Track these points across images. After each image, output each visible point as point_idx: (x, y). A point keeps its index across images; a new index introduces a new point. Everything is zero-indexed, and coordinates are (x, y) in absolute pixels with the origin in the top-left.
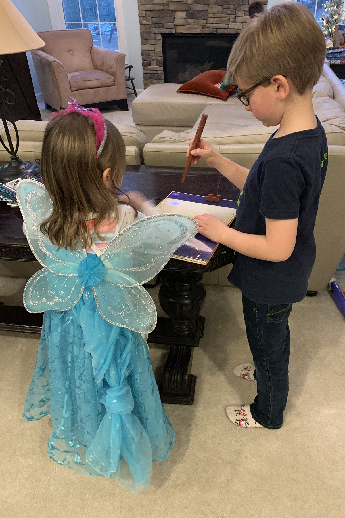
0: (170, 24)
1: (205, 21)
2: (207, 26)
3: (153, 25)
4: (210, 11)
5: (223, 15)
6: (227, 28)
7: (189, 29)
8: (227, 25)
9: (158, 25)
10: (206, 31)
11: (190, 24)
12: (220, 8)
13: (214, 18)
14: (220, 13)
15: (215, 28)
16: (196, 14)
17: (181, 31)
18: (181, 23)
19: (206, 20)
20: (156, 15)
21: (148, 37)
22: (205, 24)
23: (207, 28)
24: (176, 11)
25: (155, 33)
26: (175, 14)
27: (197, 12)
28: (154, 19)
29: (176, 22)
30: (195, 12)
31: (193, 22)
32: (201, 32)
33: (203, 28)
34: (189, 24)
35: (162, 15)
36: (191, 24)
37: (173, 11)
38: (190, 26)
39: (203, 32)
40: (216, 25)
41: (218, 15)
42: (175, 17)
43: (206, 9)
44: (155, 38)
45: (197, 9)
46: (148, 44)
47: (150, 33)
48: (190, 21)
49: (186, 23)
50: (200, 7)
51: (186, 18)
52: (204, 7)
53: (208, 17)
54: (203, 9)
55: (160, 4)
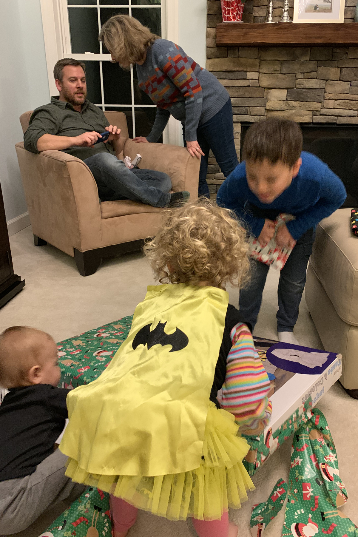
0: (258, 107)
1: (319, 105)
2: (322, 113)
4: (329, 89)
5: (351, 96)
6: (355, 115)
7: (292, 115)
8: (356, 111)
9: (238, 109)
10: (319, 119)
12: (346, 85)
13: (336, 100)
14: (346, 92)
15: (335, 116)
16: (305, 94)
18: (277, 107)
19: (321, 102)
20: (236, 95)
22: (319, 109)
23: (321, 115)
24: (271, 88)
26: (268, 93)
27: (306, 90)
30: (303, 90)
31: (298, 105)
32: (311, 121)
33: (315, 115)
34: (292, 108)
35: (247, 94)
36: (295, 109)
37: (265, 88)
38: (294, 111)
39: (314, 122)
40: (337, 111)
41: (343, 96)
42: (269, 97)
43: (323, 86)
45: (307, 86)
48: (294, 103)
49: (286, 108)
50: (313, 83)
51: (287, 99)
52: (318, 83)
53: (324, 99)
54: (317, 86)
55: (244, 79)
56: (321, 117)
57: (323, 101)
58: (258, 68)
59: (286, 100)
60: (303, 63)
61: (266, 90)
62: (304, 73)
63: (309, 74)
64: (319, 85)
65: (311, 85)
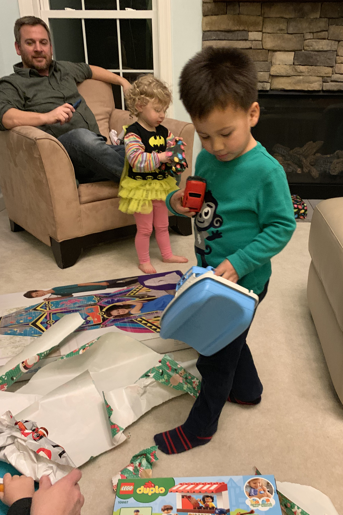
0: (261, 73)
1: (330, 70)
2: (332, 79)
4: (341, 51)
7: (299, 82)
10: (330, 86)
16: (314, 57)
17: (281, 87)
18: (283, 72)
19: (332, 67)
22: (330, 75)
23: (332, 81)
24: (276, 51)
26: (272, 56)
27: (316, 53)
30: (312, 53)
31: (307, 70)
32: (321, 89)
33: (325, 81)
34: (300, 74)
36: (303, 74)
37: (269, 50)
38: (301, 77)
39: (324, 89)
42: (274, 61)
43: (334, 48)
45: (317, 48)
48: (302, 68)
49: (292, 73)
50: (323, 45)
51: (294, 64)
52: (330, 44)
53: (336, 63)
54: (329, 48)
55: (246, 40)
56: (332, 83)
57: (334, 65)
58: (261, 27)
59: (292, 64)
60: (312, 20)
61: (270, 53)
62: (313, 33)
63: (319, 34)
64: (330, 46)
65: (321, 47)
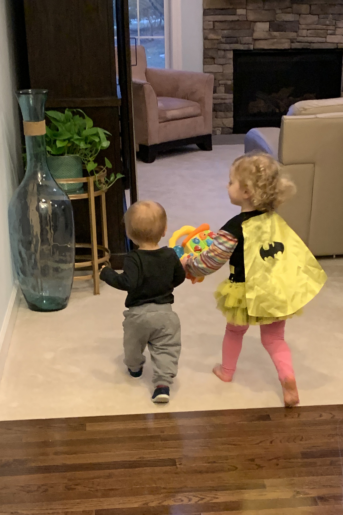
0: (247, 37)
1: (295, 34)
2: (298, 40)
3: (223, 40)
4: (302, 21)
5: (320, 26)
6: (324, 41)
7: (273, 44)
8: (325, 38)
9: (230, 39)
10: (296, 46)
11: (274, 37)
12: (316, 18)
13: (308, 30)
14: (315, 23)
15: (309, 43)
16: (283, 26)
17: (261, 47)
18: (262, 36)
19: (296, 32)
20: (228, 27)
21: (214, 56)
22: (296, 38)
23: (297, 42)
24: (256, 22)
25: (224, 50)
26: (254, 25)
27: (285, 23)
28: (225, 32)
29: (256, 35)
30: (282, 23)
31: (279, 35)
32: (290, 48)
33: (292, 42)
35: (237, 27)
36: (276, 38)
37: (251, 21)
38: (275, 40)
39: (292, 48)
40: (310, 39)
41: (313, 26)
42: (255, 29)
43: (297, 19)
44: (224, 57)
45: (285, 20)
46: (215, 64)
47: (219, 50)
48: (275, 33)
49: (269, 37)
50: (289, 17)
53: (299, 29)
54: (293, 20)
55: (235, 15)
56: (298, 44)
57: (298, 31)
58: (245, 6)
59: (268, 30)
61: (252, 23)
62: (282, 9)
63: (286, 10)
64: (294, 18)
65: (288, 19)
